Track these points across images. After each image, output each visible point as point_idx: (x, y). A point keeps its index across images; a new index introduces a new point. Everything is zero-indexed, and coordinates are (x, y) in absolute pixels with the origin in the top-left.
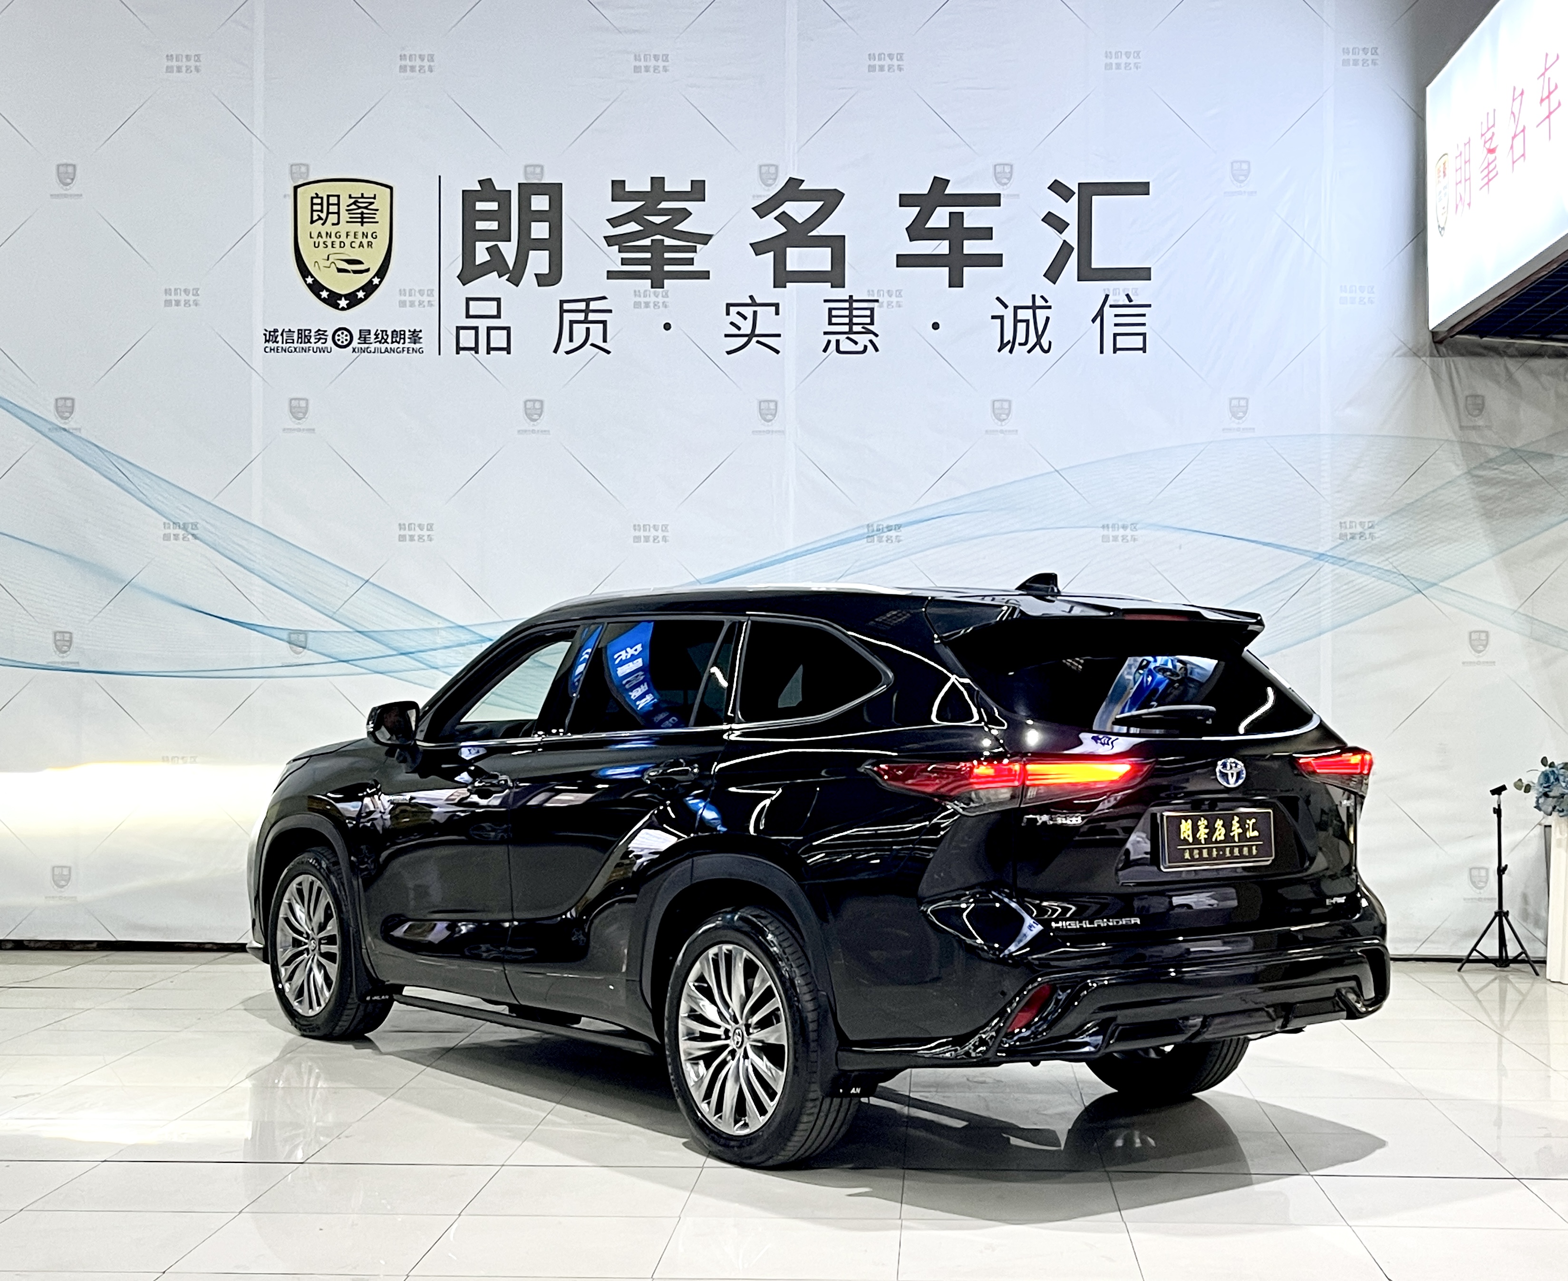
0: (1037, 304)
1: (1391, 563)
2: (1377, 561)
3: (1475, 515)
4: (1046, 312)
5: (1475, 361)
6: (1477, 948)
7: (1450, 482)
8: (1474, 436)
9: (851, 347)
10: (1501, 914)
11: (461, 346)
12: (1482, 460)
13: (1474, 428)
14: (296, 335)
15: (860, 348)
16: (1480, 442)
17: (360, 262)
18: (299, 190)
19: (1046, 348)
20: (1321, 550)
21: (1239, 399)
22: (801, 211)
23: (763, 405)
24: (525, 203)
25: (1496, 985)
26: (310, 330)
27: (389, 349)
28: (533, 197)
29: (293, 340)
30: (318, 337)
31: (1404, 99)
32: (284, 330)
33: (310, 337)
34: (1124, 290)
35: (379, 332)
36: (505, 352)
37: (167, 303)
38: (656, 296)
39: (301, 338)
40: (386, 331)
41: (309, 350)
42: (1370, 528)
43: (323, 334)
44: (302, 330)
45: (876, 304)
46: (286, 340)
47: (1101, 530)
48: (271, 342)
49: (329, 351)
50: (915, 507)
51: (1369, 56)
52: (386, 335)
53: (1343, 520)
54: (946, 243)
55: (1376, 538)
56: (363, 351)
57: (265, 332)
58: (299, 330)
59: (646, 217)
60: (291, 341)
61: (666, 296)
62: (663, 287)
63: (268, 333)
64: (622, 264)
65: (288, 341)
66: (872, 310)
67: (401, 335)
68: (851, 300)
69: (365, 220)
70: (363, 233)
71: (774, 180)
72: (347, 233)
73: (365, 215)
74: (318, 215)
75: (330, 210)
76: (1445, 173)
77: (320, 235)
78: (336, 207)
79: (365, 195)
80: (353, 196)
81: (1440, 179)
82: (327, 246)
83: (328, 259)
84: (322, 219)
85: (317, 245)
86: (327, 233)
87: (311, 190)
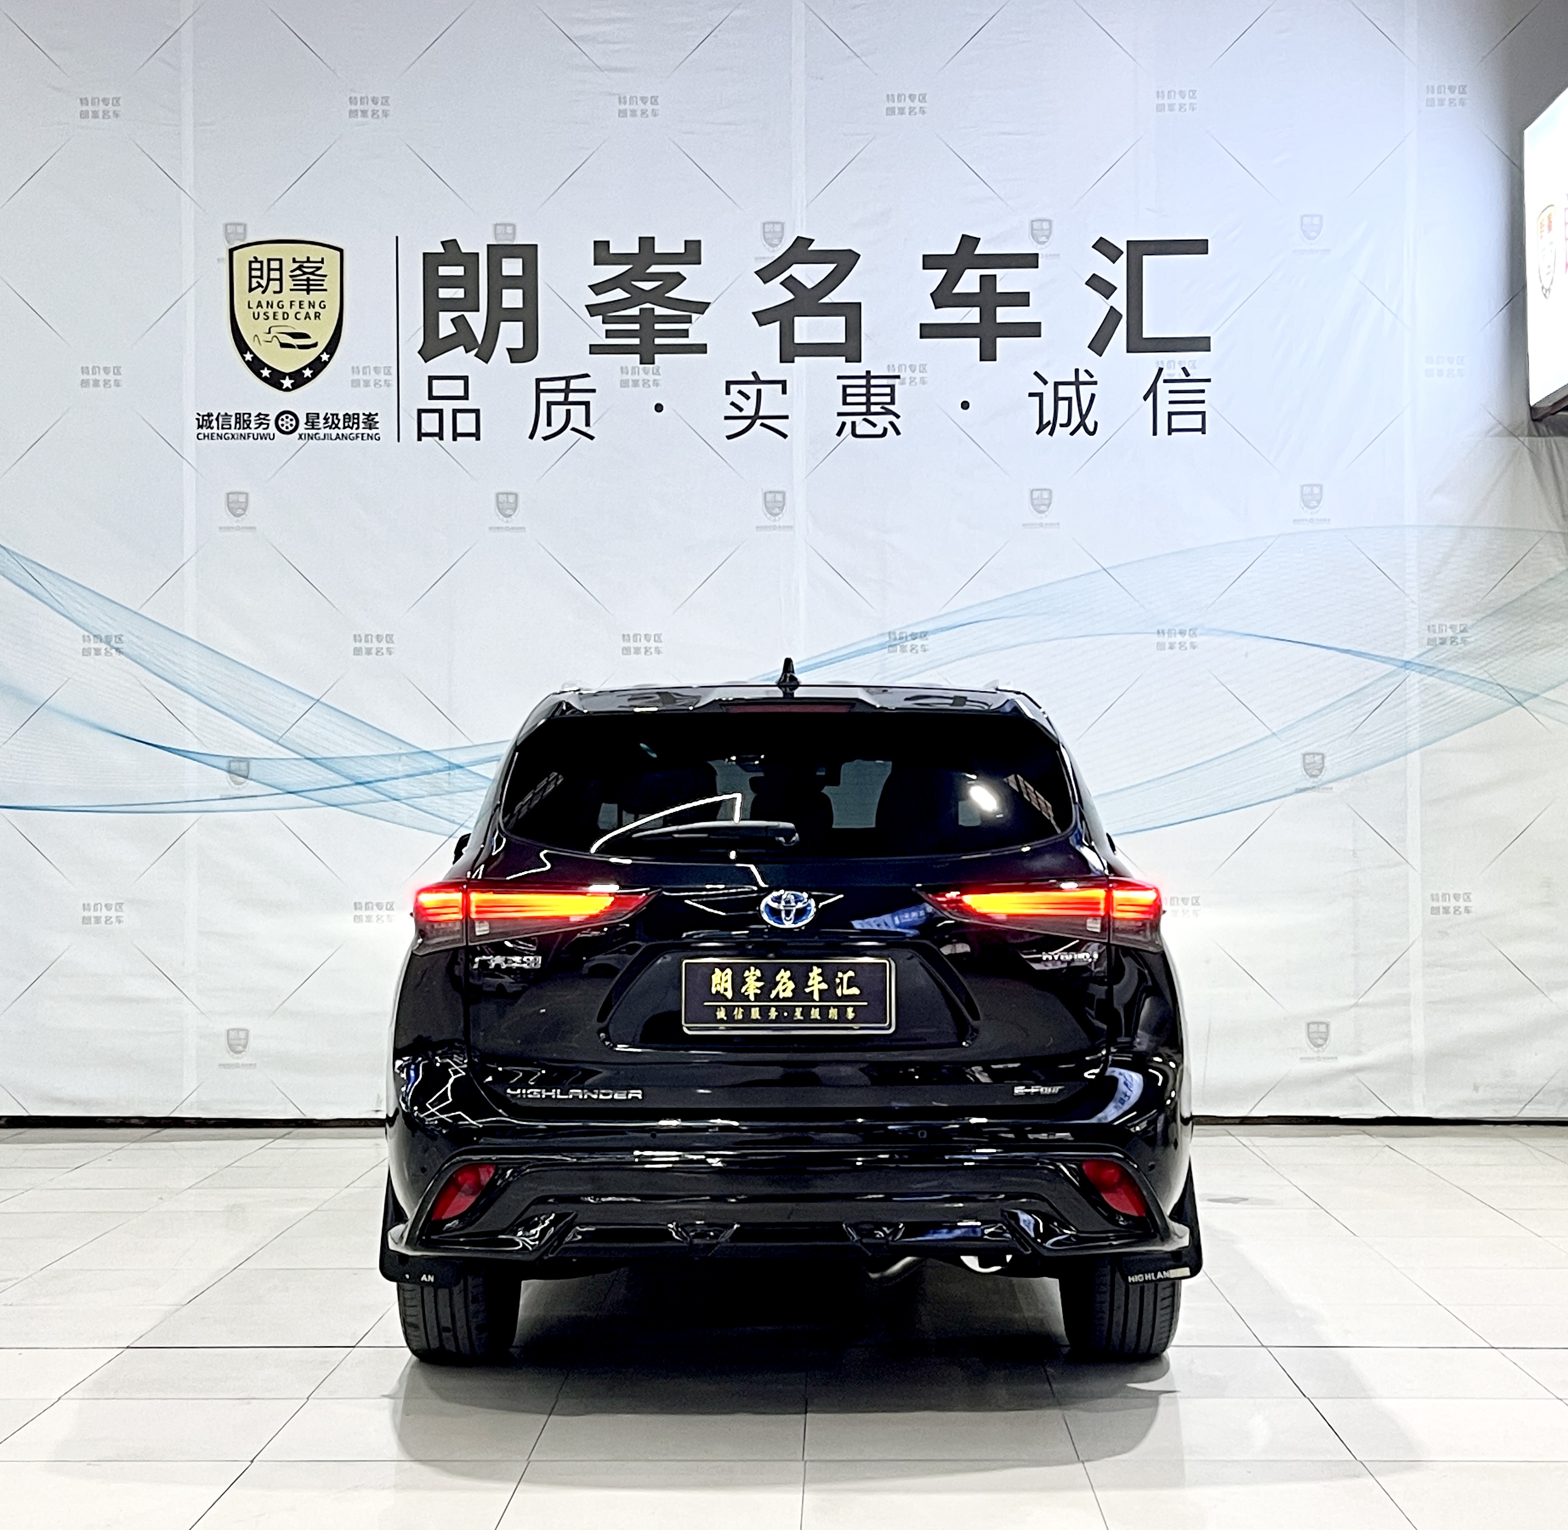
0: (1081, 379)
1: (1487, 672)
2: (1471, 669)
4: (1091, 389)
7: (1552, 579)
11: (423, 431)
14: (233, 419)
15: (879, 431)
17: (306, 336)
18: (235, 253)
19: (1091, 429)
20: (1407, 657)
21: (1312, 486)
22: (811, 275)
23: (769, 497)
24: (495, 268)
26: (250, 414)
27: (341, 436)
28: (504, 260)
29: (230, 425)
30: (259, 422)
31: (1497, 143)
32: (219, 414)
33: (250, 421)
34: (1180, 363)
35: (329, 415)
36: (474, 438)
37: (84, 383)
38: (647, 373)
39: (240, 423)
40: (337, 415)
41: (249, 437)
42: (1462, 631)
43: (264, 419)
44: (240, 414)
45: (897, 380)
46: (223, 425)
47: (1156, 636)
48: (204, 428)
49: (272, 437)
50: (942, 612)
51: (1457, 95)
52: (337, 418)
53: (1431, 623)
54: (976, 310)
55: (1469, 643)
56: (311, 437)
57: (198, 417)
58: (236, 414)
59: (633, 283)
60: (228, 427)
61: (657, 373)
62: (653, 363)
63: (201, 418)
64: (607, 337)
65: (225, 426)
66: (893, 387)
67: (354, 419)
68: (868, 376)
69: (311, 287)
70: (310, 302)
71: (781, 239)
72: (291, 302)
73: (311, 282)
74: (258, 282)
75: (272, 277)
76: (1550, 228)
77: (259, 305)
78: (278, 273)
79: (311, 260)
80: (297, 260)
81: (1543, 234)
82: (268, 318)
83: (269, 333)
84: (262, 287)
85: (256, 316)
86: (268, 303)
87: (249, 253)
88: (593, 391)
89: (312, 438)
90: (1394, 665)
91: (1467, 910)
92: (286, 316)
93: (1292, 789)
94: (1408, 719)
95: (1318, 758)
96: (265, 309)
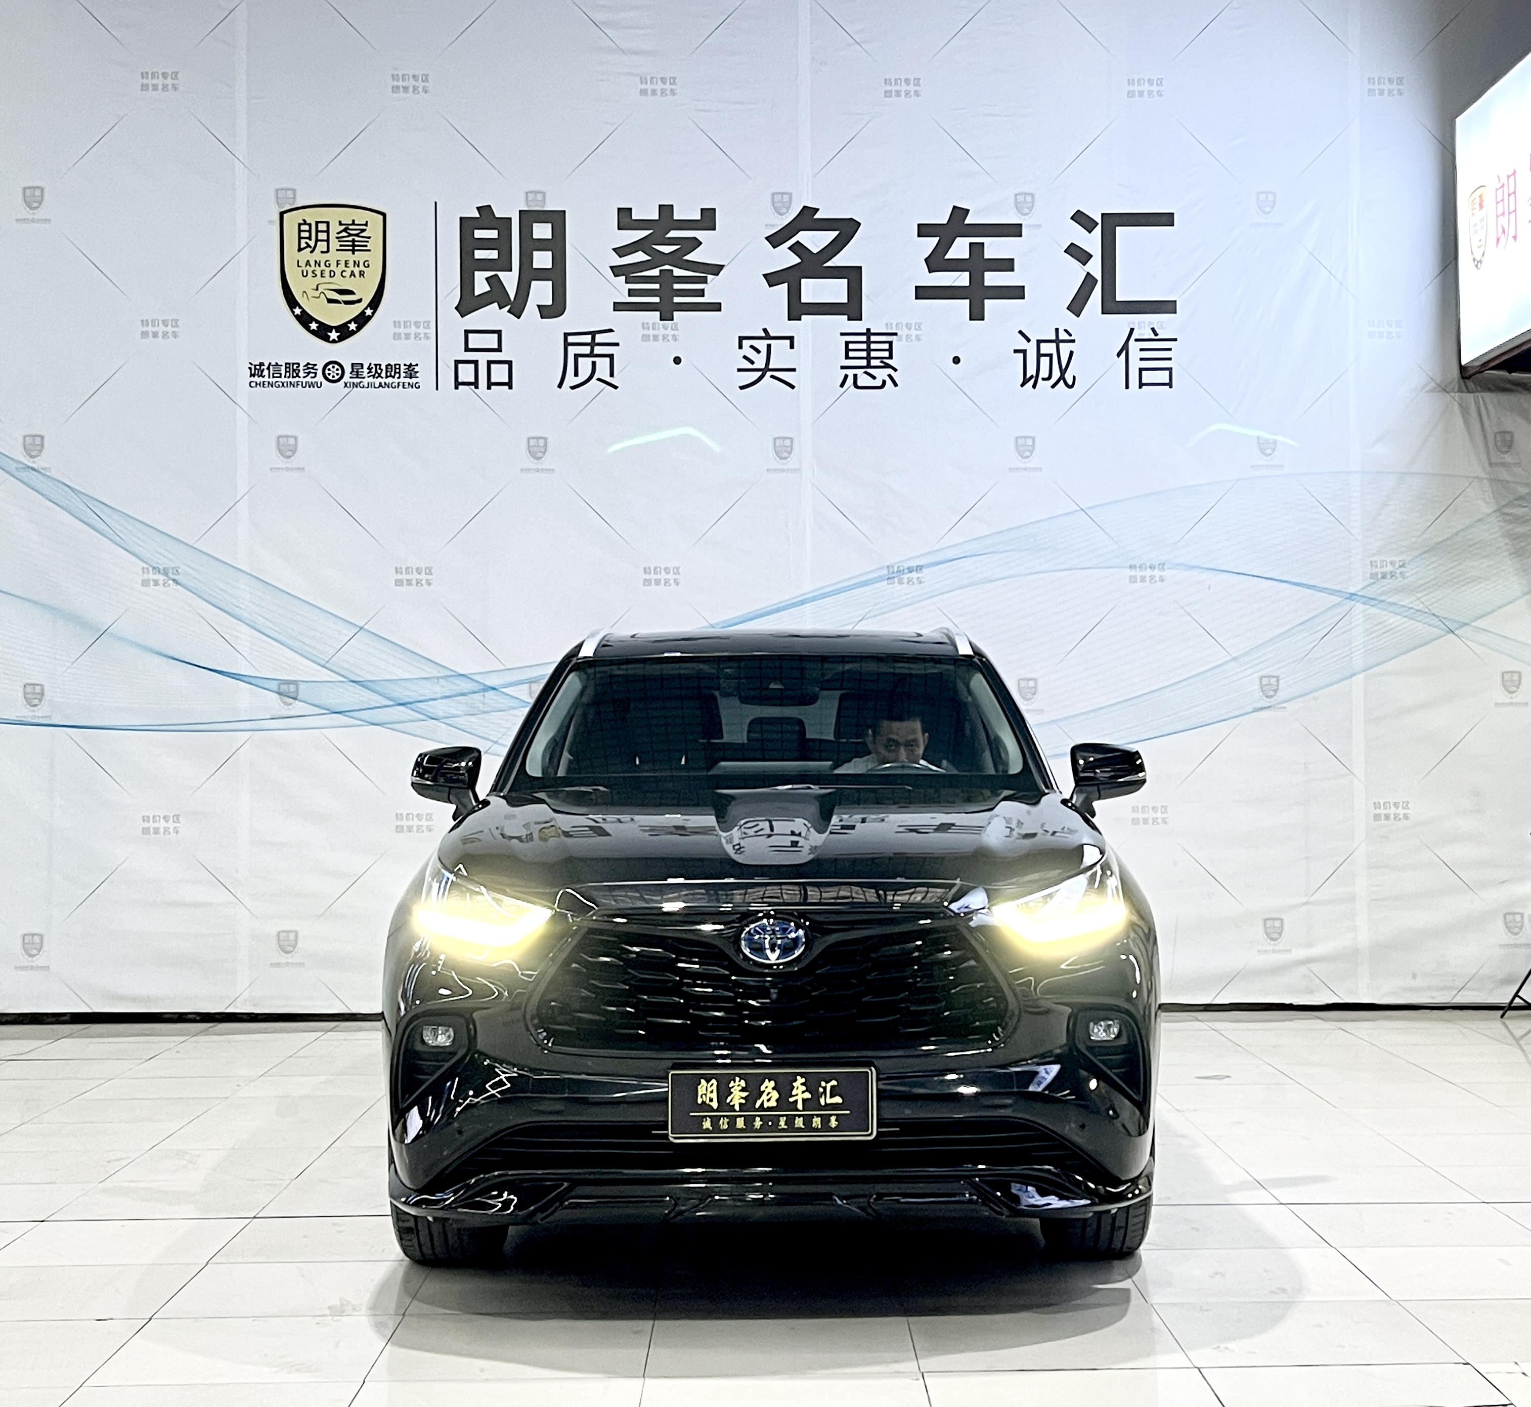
0: (1061, 338)
1: (1423, 603)
2: (1408, 601)
3: (1506, 554)
4: (1070, 346)
5: (1504, 398)
6: (1520, 994)
7: (1480, 520)
8: (1504, 474)
11: (460, 380)
12: (1511, 498)
13: (1503, 464)
14: (283, 368)
15: (878, 383)
16: (1508, 478)
17: (352, 293)
18: (285, 216)
19: (1070, 382)
20: (1352, 590)
21: (1268, 435)
22: (815, 241)
23: (778, 442)
24: (526, 231)
26: (299, 364)
27: (383, 384)
28: (535, 225)
29: (281, 374)
30: (307, 371)
31: (1430, 129)
32: (270, 364)
33: (299, 371)
34: (1150, 323)
35: (372, 366)
36: (507, 387)
37: (144, 334)
38: (665, 328)
39: (289, 372)
40: (380, 365)
41: (298, 385)
42: (1400, 567)
43: (312, 368)
44: (289, 364)
45: (895, 337)
46: (273, 374)
47: (1128, 570)
48: (256, 377)
49: (319, 385)
50: (935, 548)
51: (1394, 86)
52: (380, 369)
53: (1374, 559)
54: (966, 275)
55: (1407, 578)
56: (355, 385)
57: (250, 366)
58: (286, 364)
59: (654, 246)
60: (278, 375)
61: (675, 328)
62: (672, 320)
63: (253, 367)
64: (629, 296)
65: (275, 375)
66: (890, 343)
67: (396, 369)
68: (868, 333)
69: (356, 248)
70: (355, 261)
71: (788, 209)
72: (338, 261)
73: (356, 243)
74: (306, 243)
75: (319, 238)
76: (1481, 206)
77: (308, 263)
78: (325, 234)
79: (356, 222)
80: (343, 222)
81: (1475, 211)
82: (316, 275)
83: (317, 289)
84: (310, 247)
85: (305, 274)
86: (316, 262)
87: (299, 216)
88: (617, 344)
89: (357, 387)
90: (1342, 597)
91: (1406, 817)
92: (332, 274)
93: (1250, 709)
94: (1354, 645)
95: (1273, 680)
96: (313, 268)
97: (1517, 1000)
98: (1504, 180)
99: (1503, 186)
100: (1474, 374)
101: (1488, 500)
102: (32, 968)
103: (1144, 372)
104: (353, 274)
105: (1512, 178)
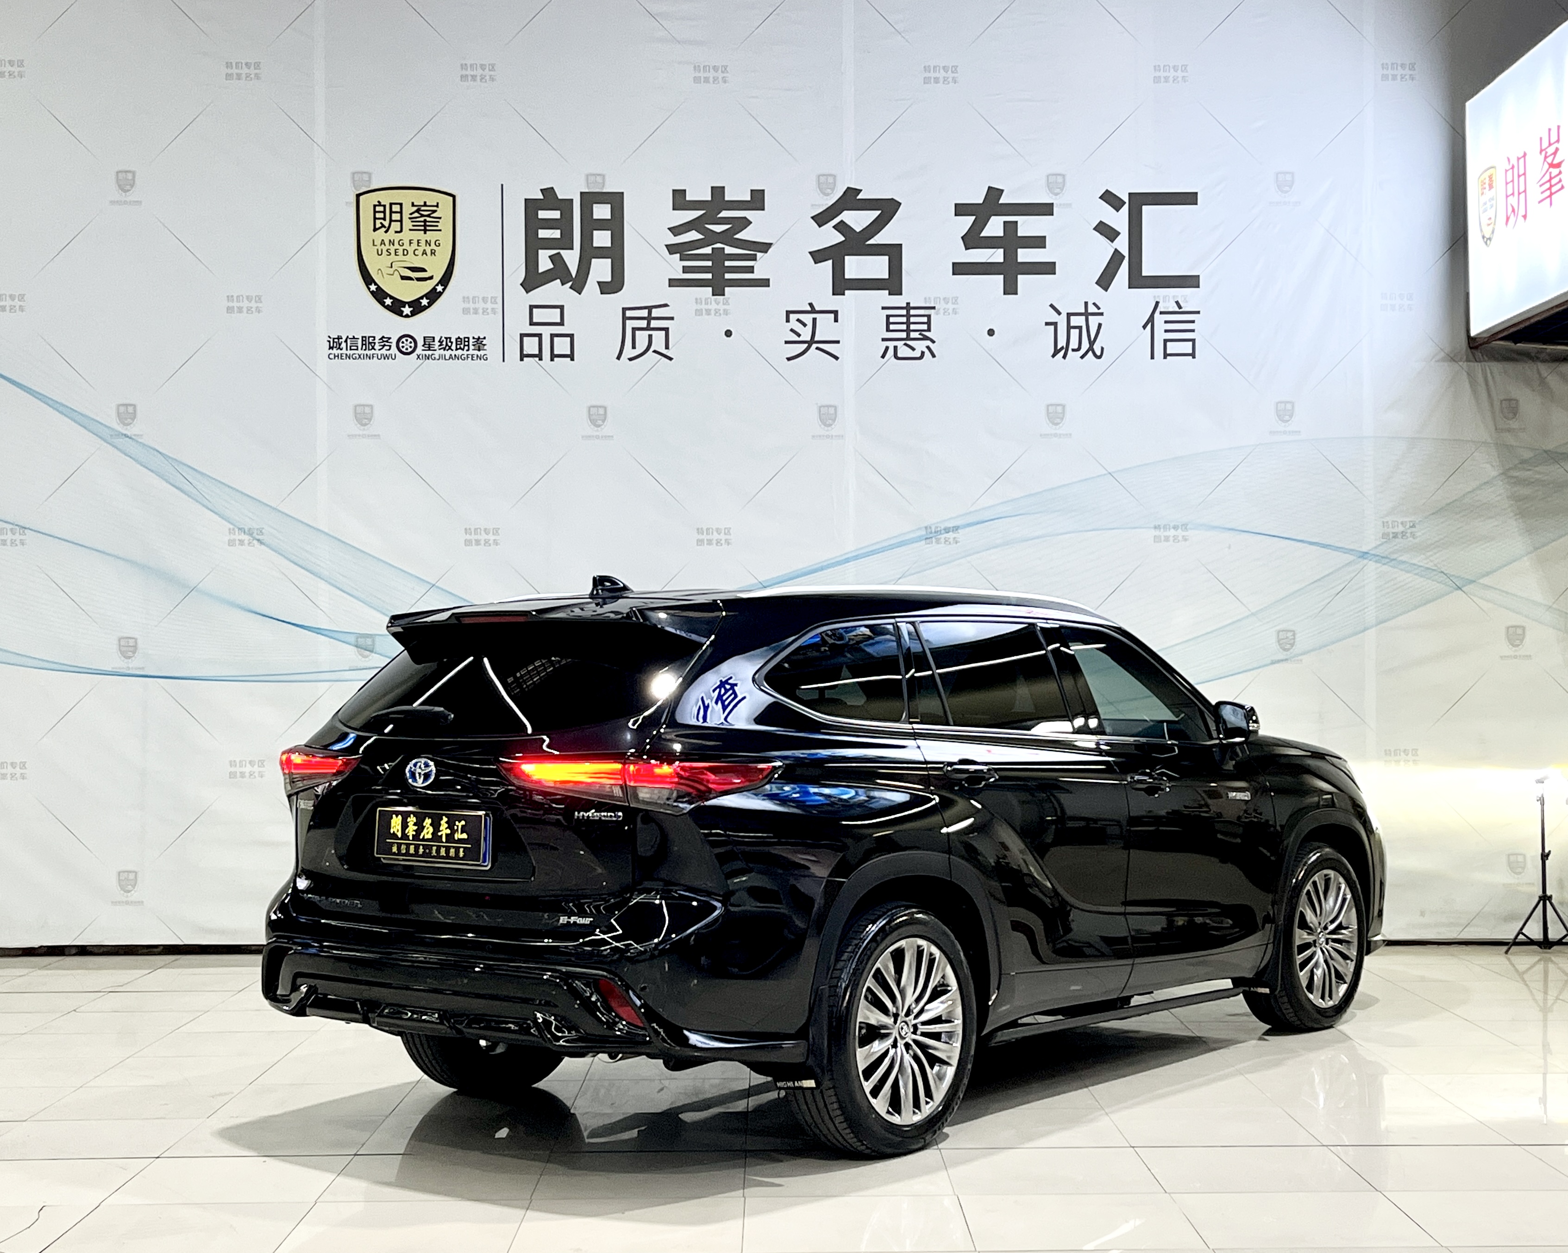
0: (1090, 311)
1: (1432, 561)
2: (1418, 559)
3: (1511, 514)
4: (1098, 319)
5: (1509, 366)
6: (1524, 931)
7: (1485, 483)
8: (1510, 439)
9: (907, 353)
10: (1545, 898)
11: (525, 353)
12: (1517, 462)
13: (1509, 430)
14: (360, 341)
15: (917, 354)
16: (1514, 444)
17: (423, 270)
18: (361, 198)
19: (1098, 353)
20: (1364, 549)
21: (1286, 402)
22: (858, 220)
23: (823, 410)
24: (586, 211)
25: (1540, 967)
26: (374, 337)
27: (453, 357)
28: (595, 205)
29: (357, 347)
30: (383, 344)
31: (1439, 111)
32: (347, 337)
33: (375, 343)
34: (1174, 297)
35: (443, 339)
36: (569, 359)
38: (718, 304)
39: (365, 345)
40: (450, 338)
41: (373, 357)
42: (1411, 527)
43: (387, 341)
44: (365, 337)
45: (933, 311)
46: (350, 347)
47: (1153, 530)
48: (335, 349)
49: (393, 357)
50: (972, 509)
51: (1407, 72)
52: (450, 342)
53: (1385, 519)
54: (1001, 251)
55: (1417, 537)
56: (428, 357)
57: (329, 339)
58: (363, 337)
59: (706, 226)
60: (355, 348)
61: (726, 303)
62: (724, 295)
63: (331, 340)
64: (684, 272)
65: (352, 348)
66: (929, 317)
67: (465, 341)
68: (908, 307)
69: (428, 228)
70: (426, 241)
71: (833, 189)
72: (410, 240)
73: (428, 224)
74: (381, 223)
75: (393, 218)
76: (1491, 187)
77: (383, 242)
78: (399, 215)
79: (428, 204)
80: (415, 204)
81: (1485, 191)
82: (390, 254)
83: (392, 267)
84: (385, 227)
85: (380, 253)
86: (390, 241)
87: (374, 198)
88: (672, 318)
89: (428, 359)
90: (1355, 555)
91: (1415, 763)
93: (1269, 662)
94: (1366, 601)
95: (1290, 634)
96: (387, 247)
97: (1521, 937)
98: (1514, 161)
99: (1513, 167)
100: (1481, 345)
101: (1494, 464)
102: (127, 903)
103: (1168, 344)
104: (424, 253)
105: (1522, 161)
